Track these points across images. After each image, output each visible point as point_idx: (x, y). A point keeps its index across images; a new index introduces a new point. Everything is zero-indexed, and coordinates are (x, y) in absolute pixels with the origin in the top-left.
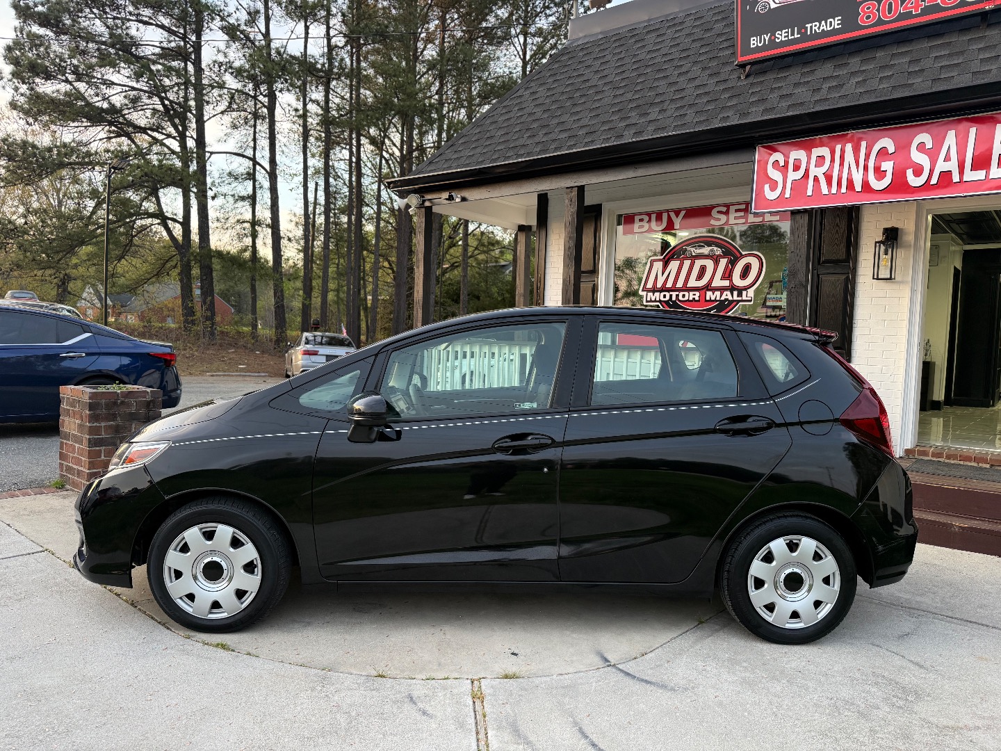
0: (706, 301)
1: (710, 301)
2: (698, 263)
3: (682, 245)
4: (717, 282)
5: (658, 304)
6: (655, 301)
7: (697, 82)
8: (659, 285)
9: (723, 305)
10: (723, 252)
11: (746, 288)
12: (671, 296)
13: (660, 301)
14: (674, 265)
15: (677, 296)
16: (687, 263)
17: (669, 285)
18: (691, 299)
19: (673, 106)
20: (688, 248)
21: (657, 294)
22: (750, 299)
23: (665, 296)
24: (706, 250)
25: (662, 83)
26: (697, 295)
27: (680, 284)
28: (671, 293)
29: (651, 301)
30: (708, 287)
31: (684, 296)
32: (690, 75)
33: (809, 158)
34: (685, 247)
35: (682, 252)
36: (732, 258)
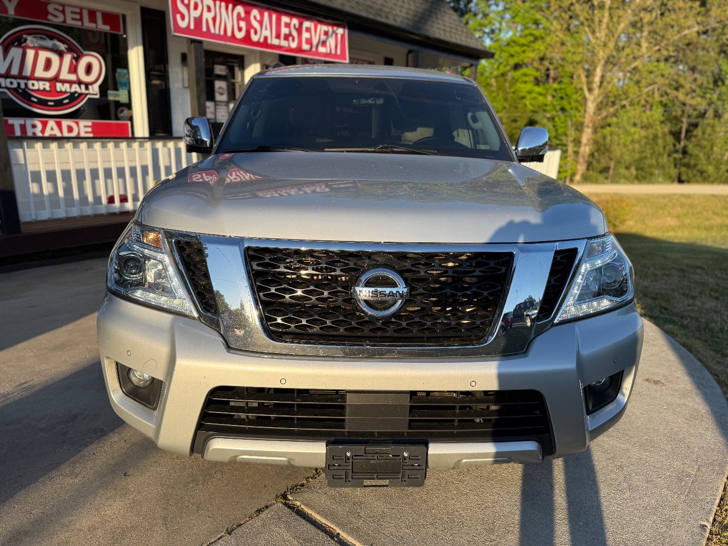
0: (57, 92)
1: (61, 92)
2: (43, 55)
3: (21, 33)
4: (65, 75)
9: (74, 98)
10: (65, 48)
11: (92, 84)
12: (19, 84)
14: (15, 52)
15: (26, 84)
18: (41, 88)
20: (29, 38)
22: (95, 93)
23: (11, 83)
24: (49, 43)
26: (47, 86)
28: (19, 81)
30: (56, 79)
31: (33, 85)
33: (202, 4)
34: (24, 36)
35: (22, 40)
36: (75, 55)
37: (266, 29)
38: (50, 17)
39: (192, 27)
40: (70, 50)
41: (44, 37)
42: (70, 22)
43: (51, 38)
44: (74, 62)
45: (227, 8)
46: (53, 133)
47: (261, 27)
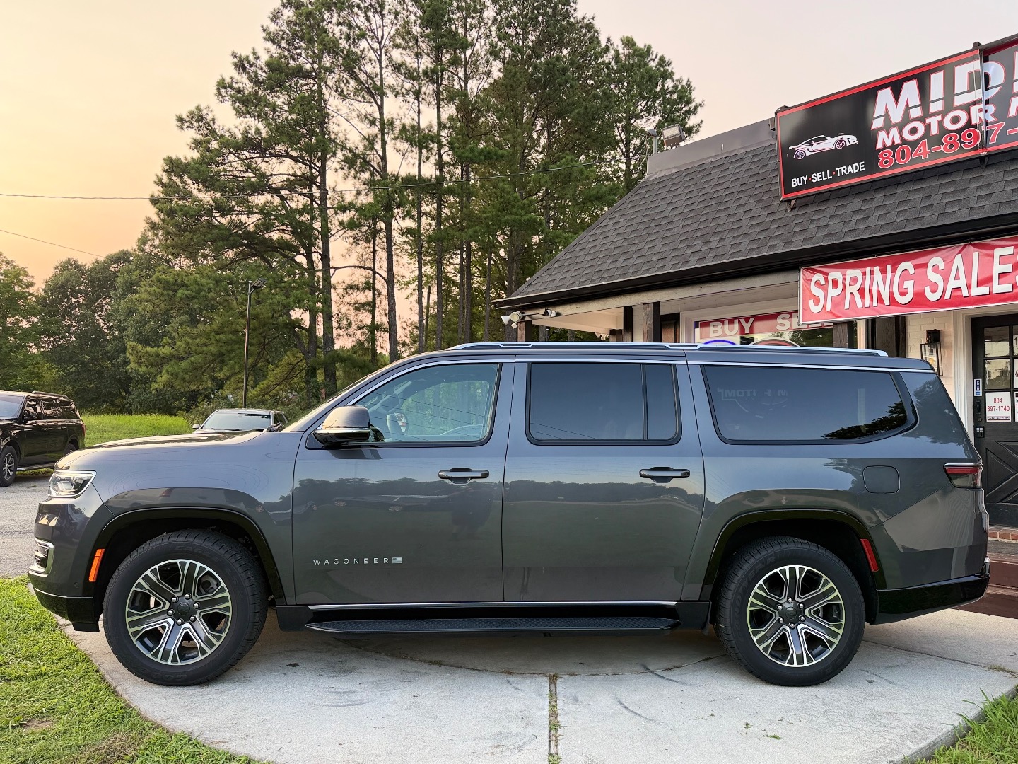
7: (752, 214)
19: (731, 235)
25: (723, 214)
32: (746, 208)
33: (844, 279)
37: (957, 277)
38: (778, 328)
39: (828, 308)
45: (883, 272)
47: (946, 280)
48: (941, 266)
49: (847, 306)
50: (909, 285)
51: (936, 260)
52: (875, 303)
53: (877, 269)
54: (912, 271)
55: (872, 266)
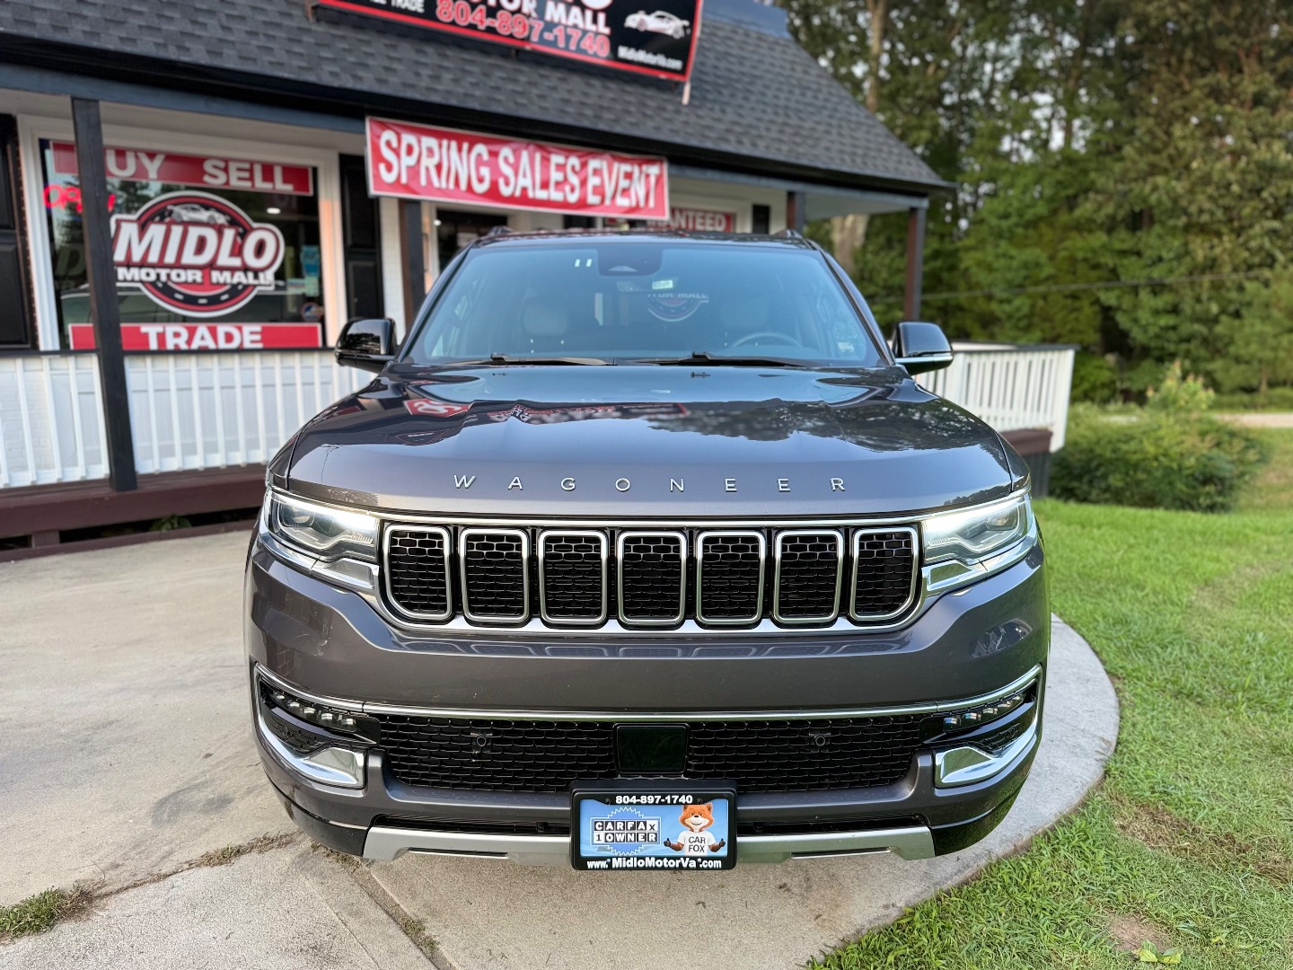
0: (212, 284)
2: (194, 233)
3: (165, 203)
5: (140, 285)
6: (133, 281)
8: (136, 258)
9: (235, 292)
10: (226, 220)
12: (158, 275)
13: (141, 281)
14: (156, 231)
15: (168, 276)
16: (177, 231)
17: (153, 258)
18: (191, 279)
20: (177, 209)
21: (135, 273)
23: (148, 275)
24: (203, 215)
26: (198, 276)
27: (170, 258)
28: (159, 270)
29: (125, 281)
30: (211, 266)
31: (178, 276)
33: (420, 147)
34: (170, 207)
35: (167, 213)
36: (241, 230)
37: (525, 176)
38: (207, 178)
39: (404, 180)
40: (234, 222)
41: (196, 206)
42: (235, 183)
43: (207, 208)
44: (239, 240)
45: (460, 149)
46: (203, 344)
47: (516, 174)
48: (511, 160)
49: (423, 182)
50: (485, 172)
51: (506, 152)
52: (452, 186)
53: (454, 144)
54: (486, 157)
55: (450, 137)
